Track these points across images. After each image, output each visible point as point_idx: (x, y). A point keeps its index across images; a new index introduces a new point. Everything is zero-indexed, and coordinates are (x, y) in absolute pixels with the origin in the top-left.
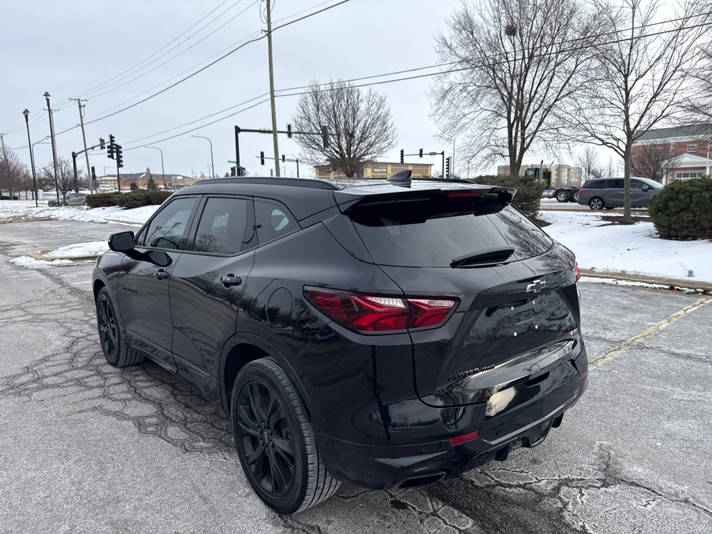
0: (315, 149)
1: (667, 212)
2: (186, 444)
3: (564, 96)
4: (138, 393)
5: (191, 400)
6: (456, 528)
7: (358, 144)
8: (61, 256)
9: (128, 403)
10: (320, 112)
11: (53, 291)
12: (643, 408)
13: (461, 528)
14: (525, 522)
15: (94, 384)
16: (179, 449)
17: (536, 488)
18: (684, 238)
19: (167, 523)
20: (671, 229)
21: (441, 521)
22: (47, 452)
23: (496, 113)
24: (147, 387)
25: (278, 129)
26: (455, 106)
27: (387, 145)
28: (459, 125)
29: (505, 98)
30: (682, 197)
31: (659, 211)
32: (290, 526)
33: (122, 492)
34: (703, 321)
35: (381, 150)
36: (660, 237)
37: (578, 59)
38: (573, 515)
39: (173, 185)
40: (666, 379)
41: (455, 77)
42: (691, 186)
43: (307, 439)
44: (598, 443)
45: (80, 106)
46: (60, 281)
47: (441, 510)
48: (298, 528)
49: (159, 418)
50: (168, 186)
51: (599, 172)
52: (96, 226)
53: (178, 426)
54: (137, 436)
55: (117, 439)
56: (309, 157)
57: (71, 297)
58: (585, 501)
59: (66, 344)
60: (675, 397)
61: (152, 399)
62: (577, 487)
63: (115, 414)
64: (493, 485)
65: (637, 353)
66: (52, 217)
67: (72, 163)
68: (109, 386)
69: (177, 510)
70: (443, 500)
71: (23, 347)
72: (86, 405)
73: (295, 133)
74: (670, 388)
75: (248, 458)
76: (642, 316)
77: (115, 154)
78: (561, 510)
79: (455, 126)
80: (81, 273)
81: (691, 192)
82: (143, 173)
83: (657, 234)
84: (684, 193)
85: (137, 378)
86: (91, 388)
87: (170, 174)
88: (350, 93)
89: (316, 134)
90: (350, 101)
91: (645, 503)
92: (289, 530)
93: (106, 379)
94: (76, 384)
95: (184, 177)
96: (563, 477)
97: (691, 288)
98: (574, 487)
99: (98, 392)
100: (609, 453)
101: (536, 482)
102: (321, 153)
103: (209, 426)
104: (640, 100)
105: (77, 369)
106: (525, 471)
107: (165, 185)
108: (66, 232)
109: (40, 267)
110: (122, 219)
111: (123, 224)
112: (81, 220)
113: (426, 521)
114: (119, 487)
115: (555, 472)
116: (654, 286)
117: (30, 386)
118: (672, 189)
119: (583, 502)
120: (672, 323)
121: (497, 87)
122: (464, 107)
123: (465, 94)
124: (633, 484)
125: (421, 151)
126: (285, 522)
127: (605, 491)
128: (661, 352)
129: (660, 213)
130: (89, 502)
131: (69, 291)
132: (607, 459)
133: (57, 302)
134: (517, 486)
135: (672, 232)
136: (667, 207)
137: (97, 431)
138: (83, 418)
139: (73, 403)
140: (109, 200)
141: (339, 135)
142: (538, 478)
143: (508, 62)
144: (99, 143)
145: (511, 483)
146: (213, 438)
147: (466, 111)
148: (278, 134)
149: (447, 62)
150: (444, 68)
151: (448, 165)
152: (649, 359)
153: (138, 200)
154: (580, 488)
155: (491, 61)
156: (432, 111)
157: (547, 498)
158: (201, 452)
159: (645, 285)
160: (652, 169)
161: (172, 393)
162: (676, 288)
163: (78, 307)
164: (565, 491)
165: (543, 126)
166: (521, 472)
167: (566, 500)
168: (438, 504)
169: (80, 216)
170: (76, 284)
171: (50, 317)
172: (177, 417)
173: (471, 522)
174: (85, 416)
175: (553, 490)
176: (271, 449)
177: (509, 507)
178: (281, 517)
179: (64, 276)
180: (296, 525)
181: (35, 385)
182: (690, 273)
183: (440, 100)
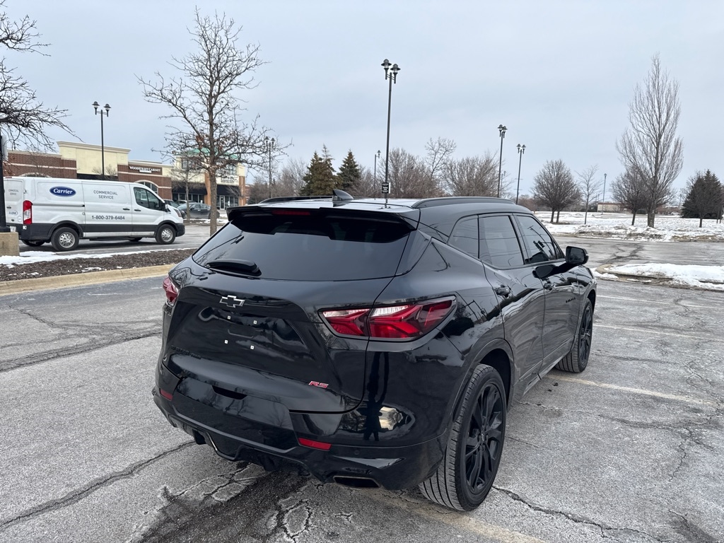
113: (220, 477)
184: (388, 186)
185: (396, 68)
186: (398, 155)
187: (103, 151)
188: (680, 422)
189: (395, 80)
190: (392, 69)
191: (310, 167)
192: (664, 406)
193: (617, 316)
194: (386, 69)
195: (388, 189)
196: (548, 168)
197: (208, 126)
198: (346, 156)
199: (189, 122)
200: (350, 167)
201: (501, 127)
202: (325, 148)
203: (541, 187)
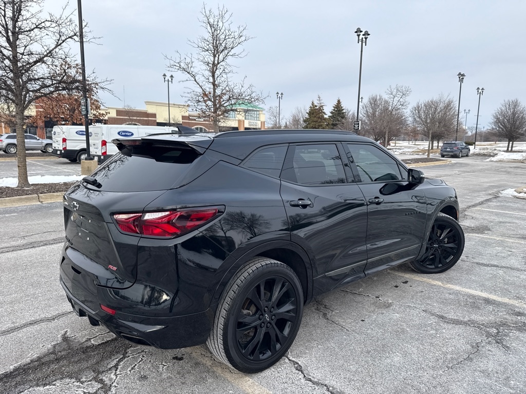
17: (110, 372)
38: (69, 383)
64: (125, 355)
78: (78, 379)
96: (113, 388)
101: (116, 373)
134: (117, 364)
142: (120, 375)
145: (122, 362)
157: (95, 375)
164: (96, 386)
167: (86, 384)
173: (96, 343)
175: (102, 380)
184: (358, 124)
185: (367, 34)
186: (376, 100)
187: (169, 107)
188: (496, 323)
189: (366, 43)
190: (363, 35)
191: (308, 112)
192: (491, 308)
193: (508, 229)
194: (359, 35)
195: (358, 127)
196: (505, 106)
197: (212, 87)
198: (336, 102)
199: (198, 84)
200: (338, 111)
201: (460, 74)
202: (319, 98)
203: (498, 121)
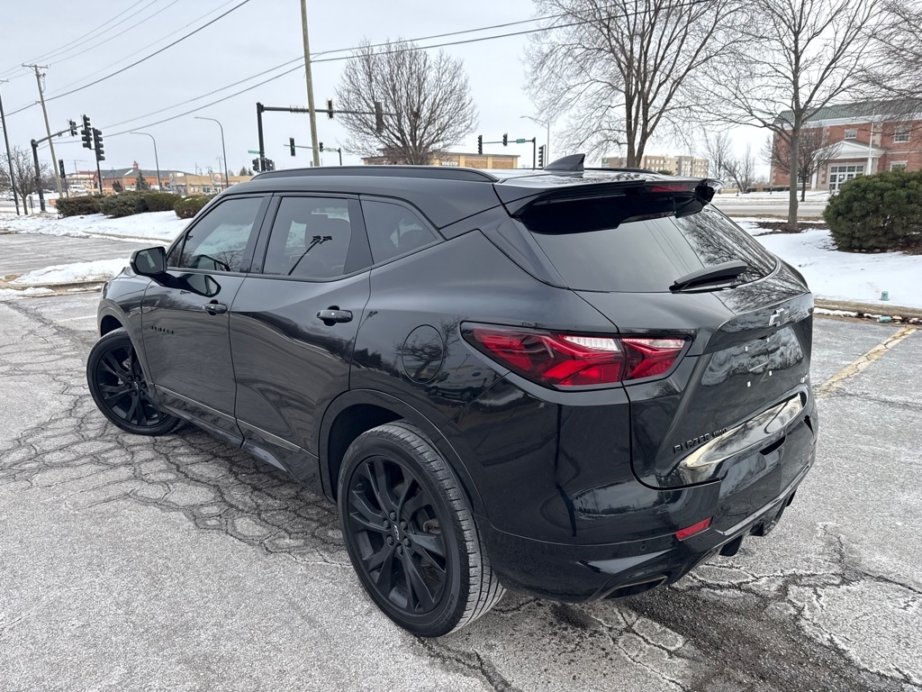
0: (368, 134)
1: (850, 216)
2: (266, 542)
3: (699, 64)
4: (182, 472)
5: (260, 480)
6: (664, 649)
7: (426, 128)
8: (36, 283)
9: (171, 486)
10: (374, 83)
11: (32, 332)
12: (866, 476)
13: (669, 648)
14: (753, 636)
15: (118, 461)
16: (258, 550)
17: (755, 589)
18: (870, 250)
19: (265, 657)
20: (854, 238)
21: (641, 639)
22: (71, 560)
23: (611, 85)
24: (193, 464)
25: (317, 107)
26: (557, 75)
27: (464, 128)
28: (562, 101)
29: (622, 64)
30: (870, 196)
31: (839, 214)
32: (438, 655)
33: (190, 614)
34: (911, 359)
35: (456, 136)
36: (838, 249)
37: (718, 13)
38: (814, 624)
39: (171, 184)
40: (884, 436)
41: (559, 36)
42: (881, 181)
43: (466, 532)
44: (820, 524)
45: (38, 76)
46: (39, 318)
47: (636, 625)
48: (449, 657)
49: (219, 506)
50: (164, 186)
51: (733, 165)
52: (75, 241)
53: (250, 517)
54: (194, 533)
55: (167, 539)
56: (359, 144)
57: (59, 340)
58: (825, 605)
59: (67, 406)
60: (903, 459)
61: (203, 480)
62: (810, 586)
63: (156, 503)
64: (698, 587)
65: (839, 401)
66: (10, 230)
67: (32, 154)
68: (139, 464)
69: (275, 638)
70: (635, 610)
71: (5, 410)
72: (114, 491)
73: (338, 112)
74: (893, 448)
75: (366, 563)
76: (831, 352)
77: (92, 143)
78: (796, 618)
79: (555, 105)
80: (67, 305)
81: (882, 190)
82: (130, 169)
83: (834, 245)
84: (873, 191)
85: (176, 451)
86: (115, 466)
87: (166, 169)
88: (414, 57)
89: (370, 113)
90: (413, 67)
91: (903, 605)
92: (438, 660)
93: (133, 453)
94: (91, 462)
95: (185, 174)
96: (787, 572)
97: (885, 316)
98: (805, 586)
99: (125, 472)
100: (839, 538)
101: (753, 581)
102: (376, 139)
103: (293, 515)
104: (815, 66)
105: (90, 440)
106: (736, 565)
107: (161, 185)
108: (33, 250)
109: (7, 298)
110: (109, 232)
111: (112, 238)
112: (51, 233)
113: (621, 640)
114: (186, 608)
115: (775, 567)
116: (837, 312)
117: (27, 466)
118: (857, 186)
119: (822, 607)
120: (873, 361)
121: (612, 51)
122: (569, 77)
123: (570, 59)
124: (880, 579)
125: (505, 137)
126: (430, 649)
127: (848, 591)
128: (870, 400)
129: (840, 218)
130: (147, 631)
131: (55, 331)
132: (838, 547)
133: (40, 346)
134: (730, 587)
135: (855, 243)
136: (849, 210)
137: (136, 528)
138: (113, 510)
139: (93, 489)
140: (89, 205)
141: (399, 115)
142: (755, 575)
143: (627, 16)
144: (69, 127)
145: (721, 583)
146: (302, 533)
147: (571, 82)
148: (317, 114)
149: (547, 15)
150: (544, 24)
151: (541, 157)
152: (857, 410)
153: (130, 205)
154: (814, 587)
155: (604, 15)
156: (527, 83)
157: (773, 602)
158: (289, 553)
159: (826, 312)
160: (803, 162)
161: (230, 470)
162: (865, 315)
163: (72, 353)
164: (795, 591)
165: (672, 103)
166: (730, 568)
167: (800, 604)
168: (630, 615)
169: (50, 228)
170: (62, 321)
171: (35, 367)
172: (245, 504)
173: (680, 639)
174: (114, 506)
175: (778, 590)
176: (406, 549)
177: (725, 616)
178: (423, 642)
179: (43, 310)
180: (446, 654)
181: (34, 465)
182: (884, 296)
183: (537, 68)
